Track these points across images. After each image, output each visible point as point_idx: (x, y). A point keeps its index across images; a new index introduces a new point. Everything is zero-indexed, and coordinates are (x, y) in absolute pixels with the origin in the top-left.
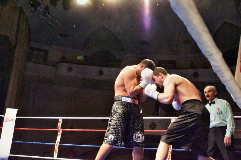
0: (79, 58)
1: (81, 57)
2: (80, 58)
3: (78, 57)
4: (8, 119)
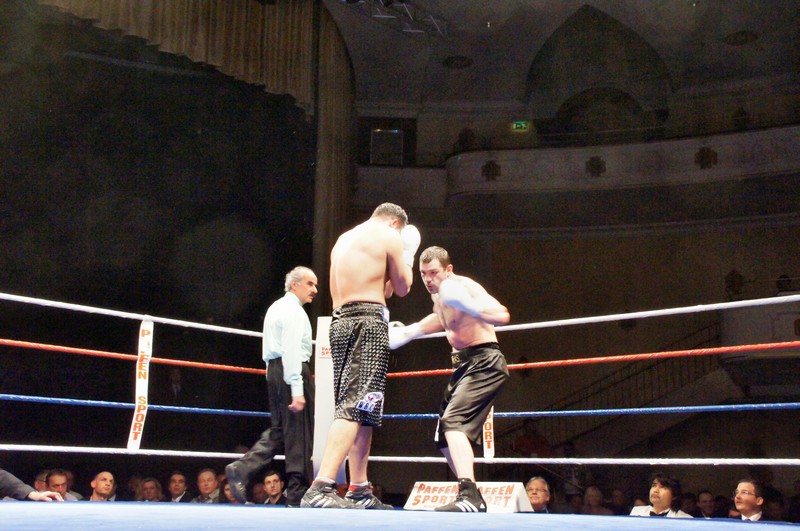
0: (517, 128)
1: (524, 125)
2: (520, 127)
3: (515, 126)
4: (325, 351)
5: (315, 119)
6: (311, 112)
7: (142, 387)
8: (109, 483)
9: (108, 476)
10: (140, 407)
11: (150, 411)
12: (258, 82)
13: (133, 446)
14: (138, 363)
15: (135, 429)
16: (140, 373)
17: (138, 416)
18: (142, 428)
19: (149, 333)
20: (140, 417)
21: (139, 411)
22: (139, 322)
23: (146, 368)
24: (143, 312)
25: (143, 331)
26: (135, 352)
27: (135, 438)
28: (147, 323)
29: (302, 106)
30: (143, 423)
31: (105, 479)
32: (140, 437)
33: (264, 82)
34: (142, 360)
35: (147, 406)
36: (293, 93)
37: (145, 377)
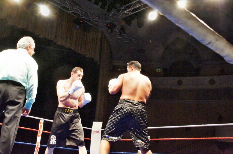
1: (160, 70)
3: (157, 70)
4: (95, 132)
12: (84, 54)
14: (38, 132)
15: (36, 152)
19: (42, 123)
21: (37, 146)
23: (41, 134)
29: (96, 61)
30: (38, 150)
35: (40, 145)
37: (40, 137)
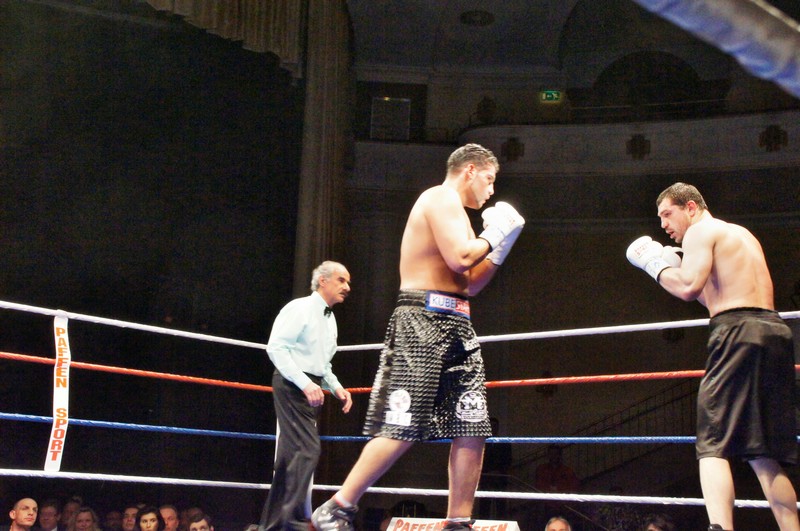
0: (547, 98)
1: (555, 95)
2: (551, 97)
3: (544, 97)
5: (303, 82)
6: (300, 76)
7: (61, 397)
8: (32, 512)
9: (30, 503)
10: (58, 421)
11: (71, 426)
12: (235, 37)
13: (52, 468)
14: (56, 368)
15: (53, 448)
16: (59, 380)
17: (56, 432)
18: (62, 445)
19: (64, 332)
20: (59, 433)
21: (57, 426)
22: (51, 318)
23: (66, 374)
24: (55, 308)
25: (58, 329)
26: (53, 356)
27: (54, 458)
28: (61, 319)
29: (287, 68)
30: (63, 440)
31: (27, 508)
32: (60, 456)
33: (243, 37)
34: (60, 365)
35: (67, 419)
36: (277, 51)
37: (64, 385)
